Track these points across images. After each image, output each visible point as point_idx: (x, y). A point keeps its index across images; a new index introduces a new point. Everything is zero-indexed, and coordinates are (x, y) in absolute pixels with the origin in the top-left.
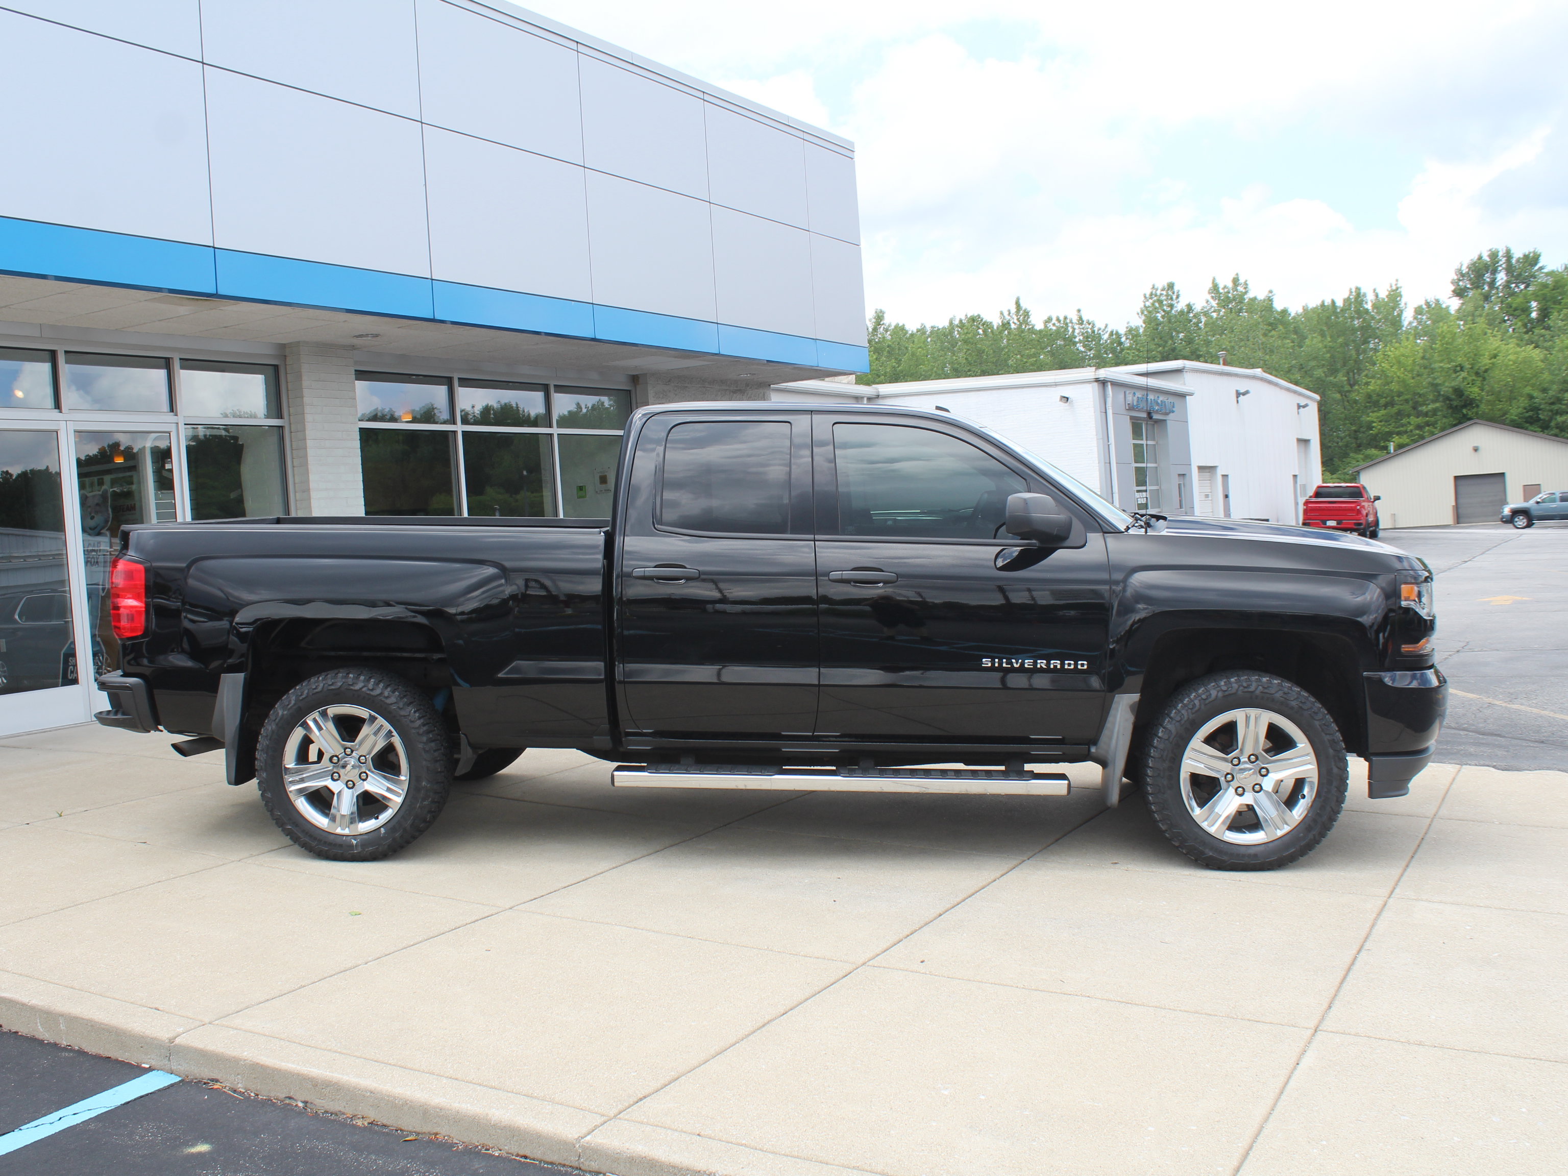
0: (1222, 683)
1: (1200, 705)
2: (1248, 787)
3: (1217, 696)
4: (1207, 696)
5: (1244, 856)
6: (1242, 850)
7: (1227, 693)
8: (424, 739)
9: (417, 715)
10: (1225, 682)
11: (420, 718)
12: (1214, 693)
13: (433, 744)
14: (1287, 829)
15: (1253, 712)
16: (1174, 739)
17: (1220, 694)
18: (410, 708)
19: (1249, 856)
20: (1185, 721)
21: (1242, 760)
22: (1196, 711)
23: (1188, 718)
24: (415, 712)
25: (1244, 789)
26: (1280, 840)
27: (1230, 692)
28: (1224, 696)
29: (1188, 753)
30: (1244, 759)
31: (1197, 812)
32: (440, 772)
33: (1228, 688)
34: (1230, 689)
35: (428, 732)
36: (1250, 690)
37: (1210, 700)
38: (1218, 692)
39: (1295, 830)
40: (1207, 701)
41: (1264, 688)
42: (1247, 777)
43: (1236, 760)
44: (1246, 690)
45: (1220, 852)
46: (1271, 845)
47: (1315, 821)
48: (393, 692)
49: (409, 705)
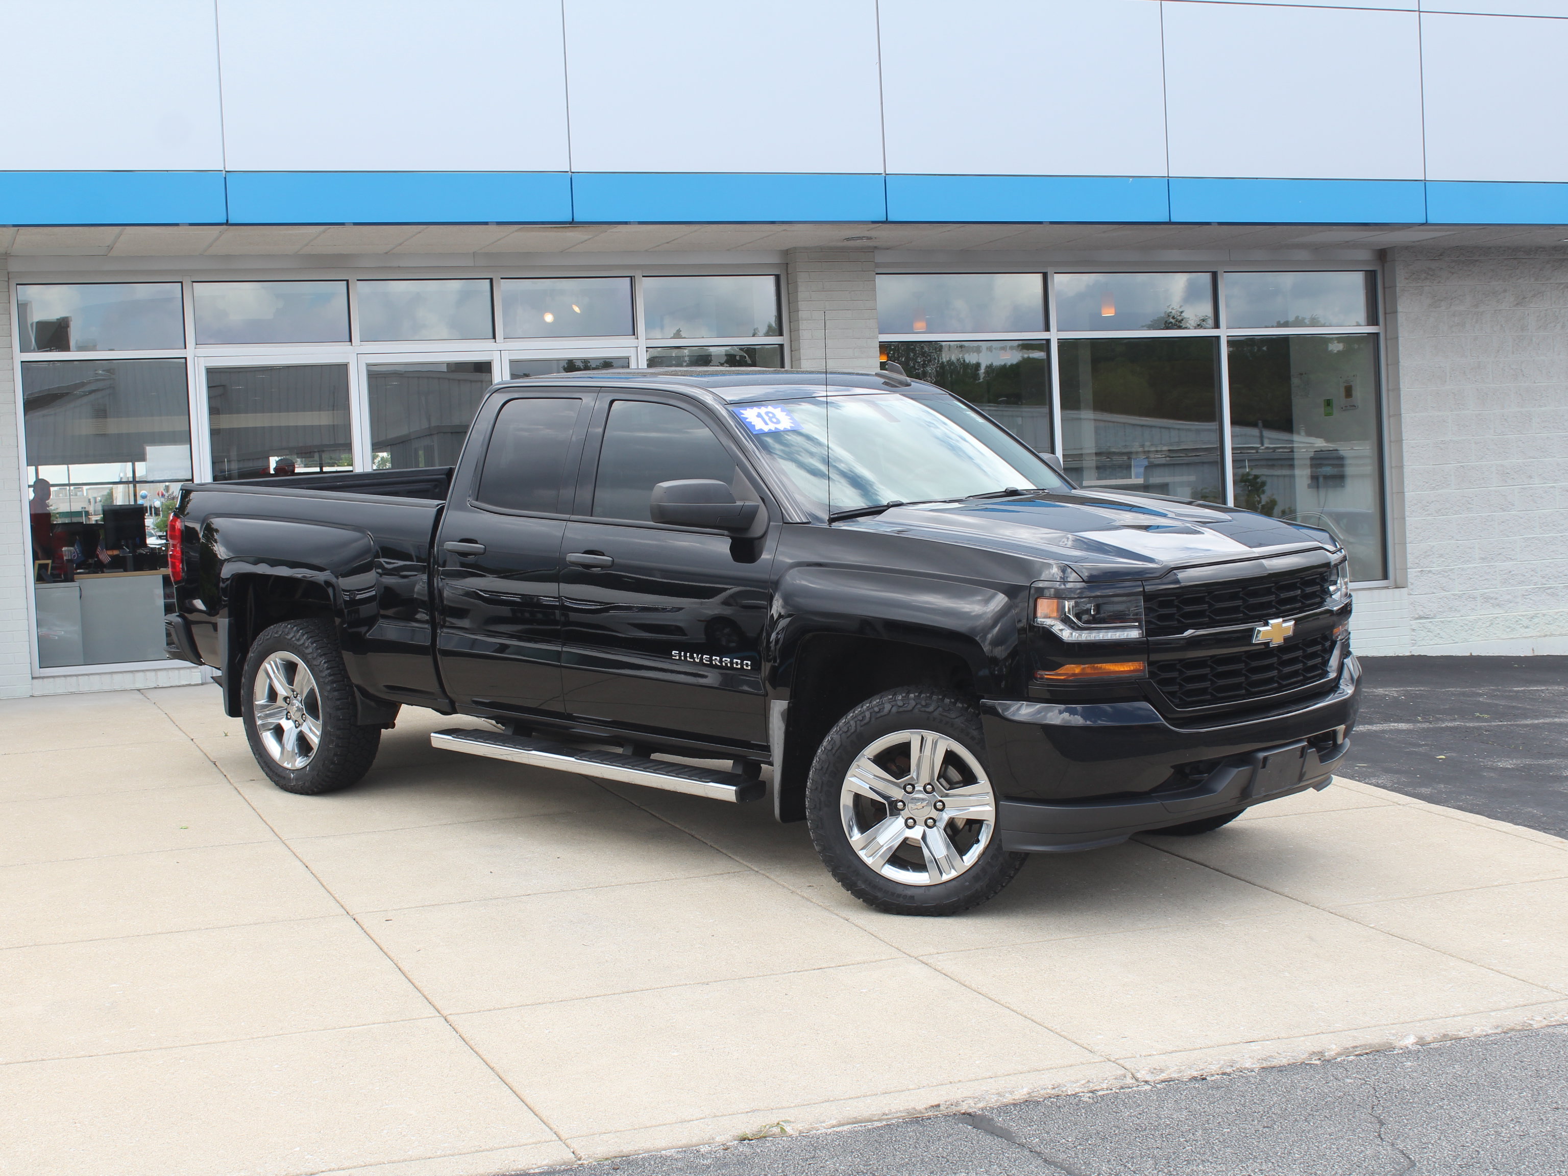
0: (900, 697)
1: (870, 718)
2: (920, 819)
3: (890, 711)
4: (880, 709)
5: (899, 896)
6: (899, 890)
7: (901, 709)
8: (329, 688)
9: (326, 665)
10: (903, 697)
11: (328, 669)
12: (887, 707)
13: (336, 693)
14: (953, 874)
15: (930, 736)
16: (837, 750)
17: (894, 710)
18: (321, 659)
19: (905, 897)
20: (852, 734)
21: (917, 789)
22: (866, 724)
23: (856, 731)
24: (325, 663)
25: (915, 822)
26: (943, 886)
27: (905, 709)
28: (898, 712)
29: (853, 769)
30: (919, 787)
31: (856, 837)
32: (342, 719)
33: (904, 704)
34: (906, 705)
35: (333, 682)
36: (927, 710)
37: (882, 714)
38: (893, 706)
39: (962, 877)
40: (879, 715)
41: (944, 710)
42: (920, 808)
43: (910, 786)
44: (923, 709)
45: (875, 887)
46: (933, 889)
47: (983, 870)
48: (312, 643)
49: (321, 656)
